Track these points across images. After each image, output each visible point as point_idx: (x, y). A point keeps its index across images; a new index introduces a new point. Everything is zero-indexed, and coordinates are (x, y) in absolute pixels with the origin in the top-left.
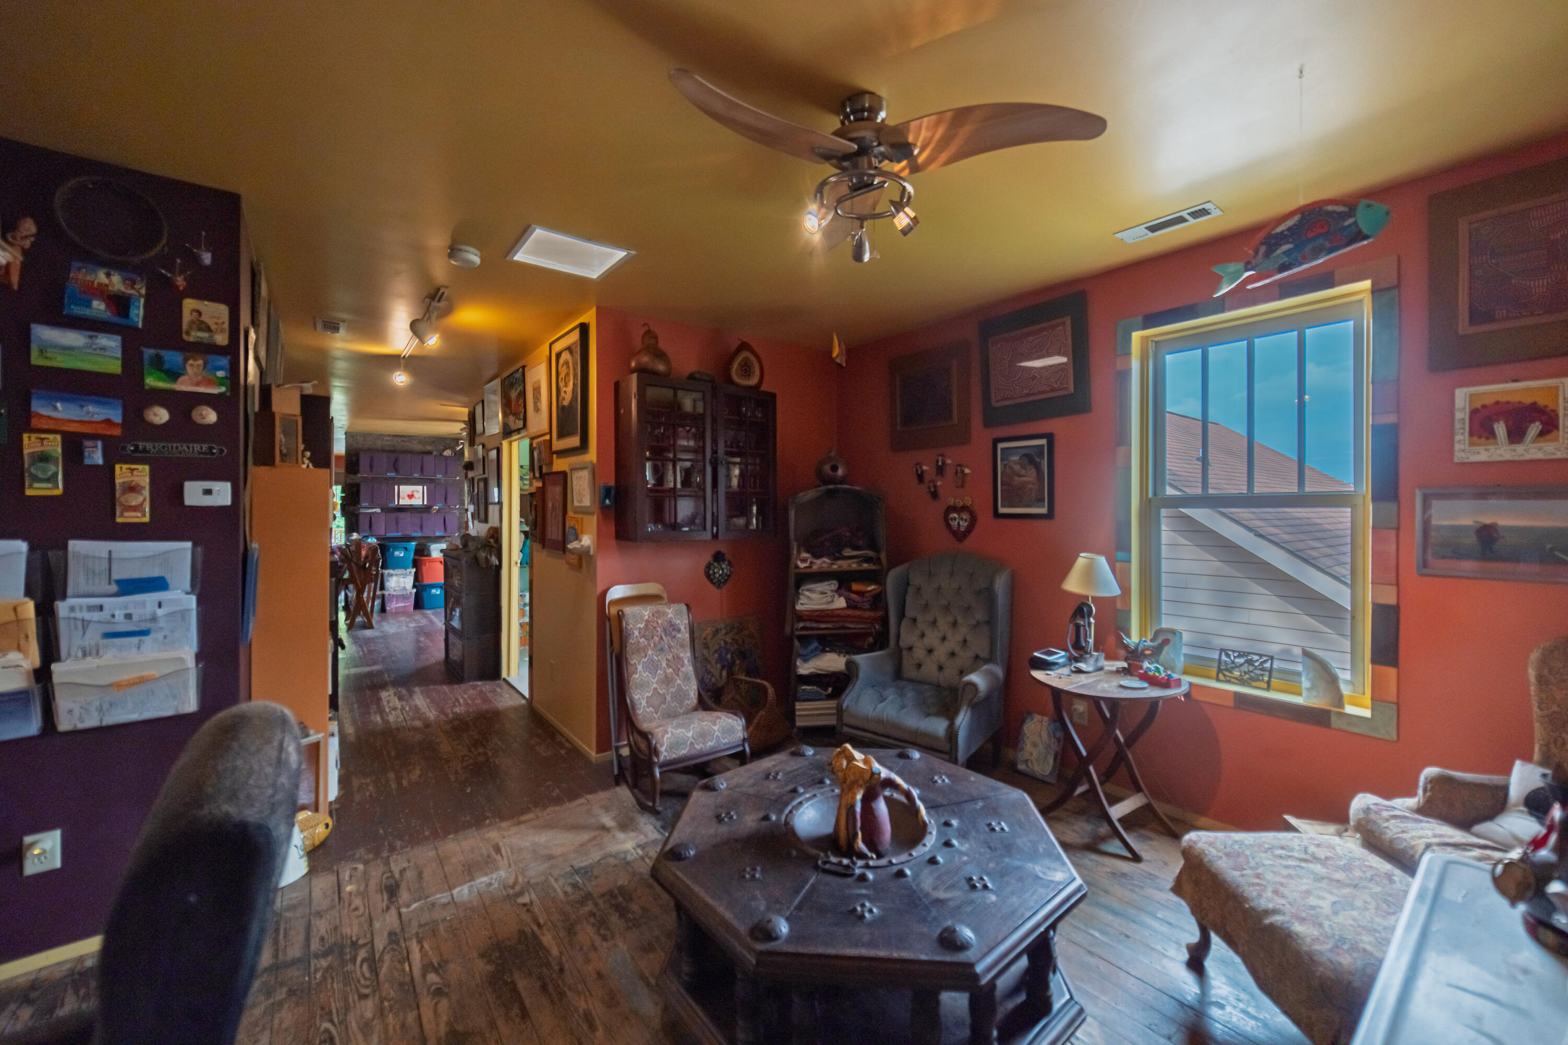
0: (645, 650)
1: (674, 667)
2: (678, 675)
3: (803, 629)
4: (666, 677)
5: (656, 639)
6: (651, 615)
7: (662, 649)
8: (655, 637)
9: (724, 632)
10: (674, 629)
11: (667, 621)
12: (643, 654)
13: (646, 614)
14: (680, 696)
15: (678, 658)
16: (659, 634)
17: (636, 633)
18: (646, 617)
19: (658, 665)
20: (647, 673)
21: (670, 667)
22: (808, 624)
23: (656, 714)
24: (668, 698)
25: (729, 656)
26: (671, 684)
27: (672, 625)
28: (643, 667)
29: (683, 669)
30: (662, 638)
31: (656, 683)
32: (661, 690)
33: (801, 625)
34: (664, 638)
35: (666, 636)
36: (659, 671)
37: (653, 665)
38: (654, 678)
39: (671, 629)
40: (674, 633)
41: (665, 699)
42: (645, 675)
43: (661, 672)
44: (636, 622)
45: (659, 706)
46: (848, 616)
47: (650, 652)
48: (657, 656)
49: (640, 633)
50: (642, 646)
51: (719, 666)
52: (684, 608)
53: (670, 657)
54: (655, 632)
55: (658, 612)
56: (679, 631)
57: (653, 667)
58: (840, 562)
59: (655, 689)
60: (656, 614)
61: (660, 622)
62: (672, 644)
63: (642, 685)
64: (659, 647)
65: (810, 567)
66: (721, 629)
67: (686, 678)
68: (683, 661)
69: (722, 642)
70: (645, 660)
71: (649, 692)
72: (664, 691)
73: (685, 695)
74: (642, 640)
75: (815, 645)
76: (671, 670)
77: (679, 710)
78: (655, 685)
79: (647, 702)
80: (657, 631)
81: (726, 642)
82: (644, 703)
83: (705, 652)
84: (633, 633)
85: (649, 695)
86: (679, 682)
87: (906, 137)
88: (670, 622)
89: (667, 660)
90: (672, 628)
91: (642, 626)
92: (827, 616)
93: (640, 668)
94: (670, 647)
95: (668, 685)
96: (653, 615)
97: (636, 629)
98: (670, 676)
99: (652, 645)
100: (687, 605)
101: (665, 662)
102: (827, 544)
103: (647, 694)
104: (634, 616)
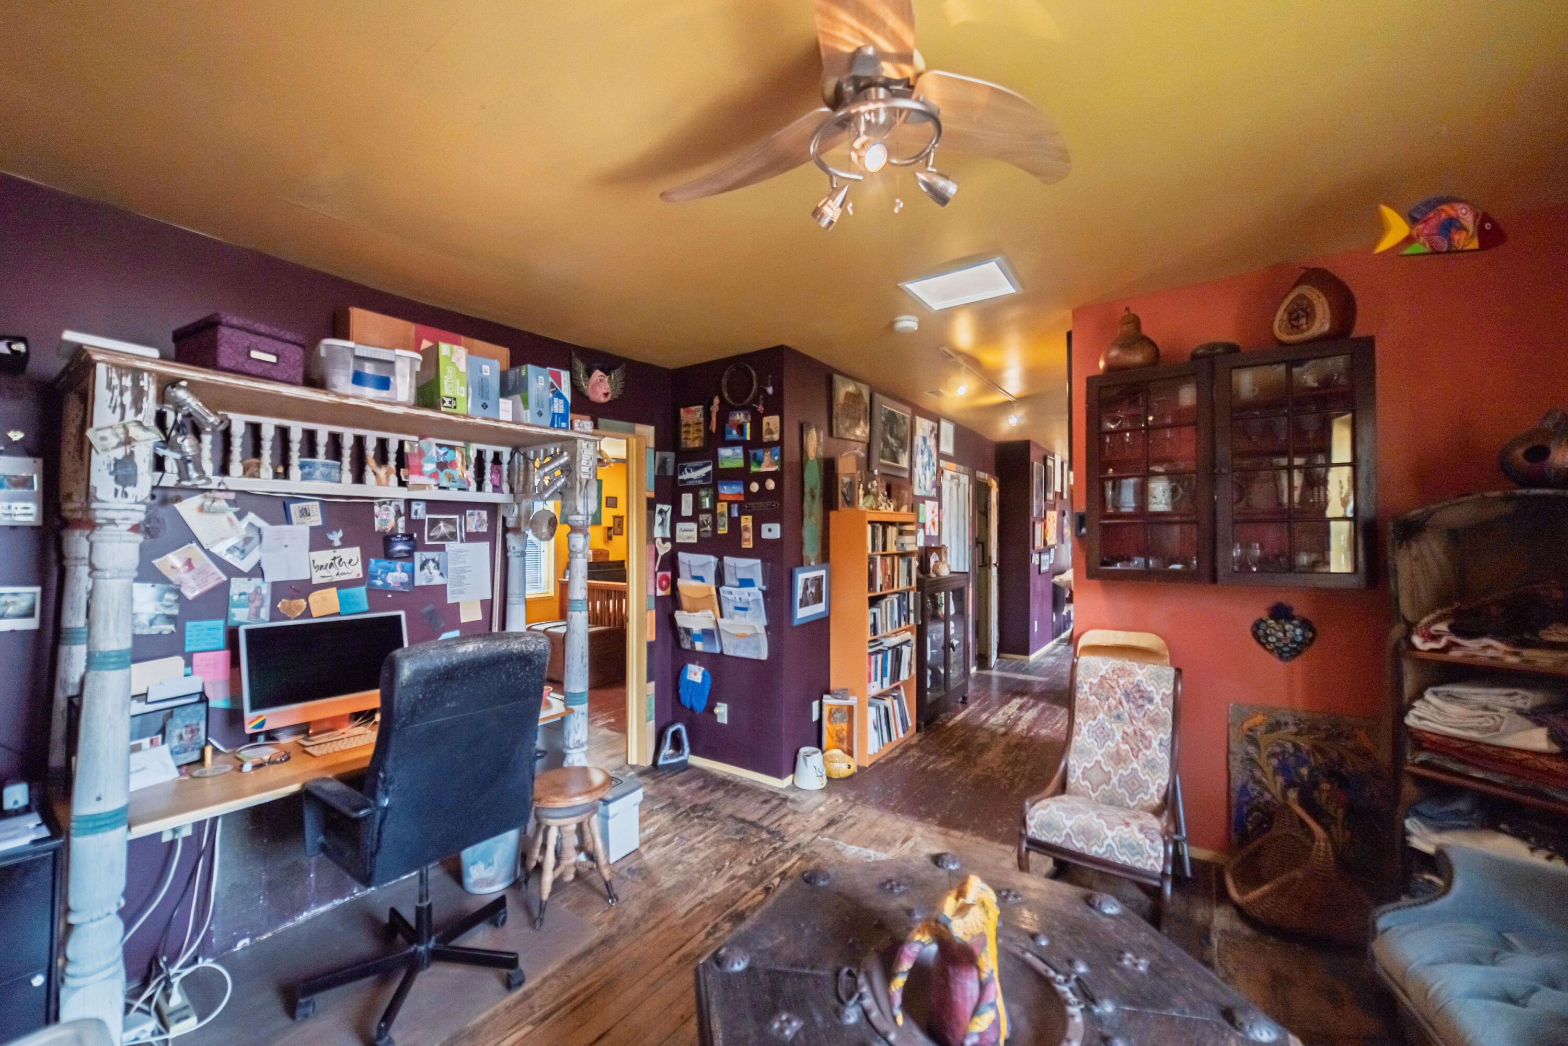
0: (1095, 710)
1: (1133, 745)
2: (1137, 757)
3: (1422, 764)
4: (1118, 752)
5: (1113, 702)
6: (1110, 671)
7: (1119, 717)
8: (1111, 699)
9: (1293, 729)
10: (1141, 697)
11: (1132, 683)
12: (1091, 716)
13: (1104, 668)
14: (1133, 784)
15: (1143, 735)
16: (1117, 696)
17: (1086, 688)
18: (1103, 673)
19: (1109, 735)
20: (1092, 740)
21: (1127, 743)
22: (1437, 760)
23: (1094, 792)
24: (1115, 780)
25: (1304, 771)
26: (1122, 764)
27: (1139, 691)
28: (1088, 731)
29: (1148, 752)
30: (1120, 703)
31: (1102, 755)
32: (1107, 766)
33: (1422, 757)
34: (1125, 703)
35: (1128, 702)
36: (1109, 743)
37: (1101, 733)
38: (1100, 749)
39: (1137, 696)
40: (1140, 702)
41: (1110, 779)
42: (1089, 741)
43: (1112, 745)
44: (1089, 675)
45: (1100, 785)
46: (1550, 772)
47: (1101, 716)
48: (1111, 724)
49: (1090, 688)
50: (1091, 705)
51: (1280, 779)
52: (1170, 672)
53: (1130, 730)
54: (1112, 693)
55: (1122, 669)
56: (1151, 701)
57: (1102, 735)
58: (1528, 653)
59: (1098, 762)
60: (1117, 672)
61: (1121, 682)
62: (1136, 715)
63: (1082, 751)
64: (1114, 713)
65: (1445, 650)
66: (1286, 724)
67: (1151, 765)
68: (1150, 742)
69: (1289, 746)
70: (1094, 723)
71: (1089, 762)
72: (1110, 768)
73: (1141, 786)
74: (1092, 698)
75: (1462, 805)
76: (1127, 747)
77: (1128, 801)
78: (1099, 758)
79: (1083, 773)
80: (1115, 693)
81: (1297, 747)
82: (1079, 772)
83: (1251, 749)
84: (1082, 687)
85: (1089, 766)
86: (1135, 765)
87: (842, 54)
88: (1138, 685)
89: (1125, 732)
90: (1139, 696)
91: (1095, 681)
92: (1488, 757)
93: (1084, 730)
94: (1132, 718)
95: (1118, 763)
96: (1113, 671)
97: (1086, 683)
98: (1123, 754)
99: (1106, 708)
100: (1179, 671)
101: (1121, 734)
102: (1494, 610)
103: (1085, 764)
104: (1087, 667)
